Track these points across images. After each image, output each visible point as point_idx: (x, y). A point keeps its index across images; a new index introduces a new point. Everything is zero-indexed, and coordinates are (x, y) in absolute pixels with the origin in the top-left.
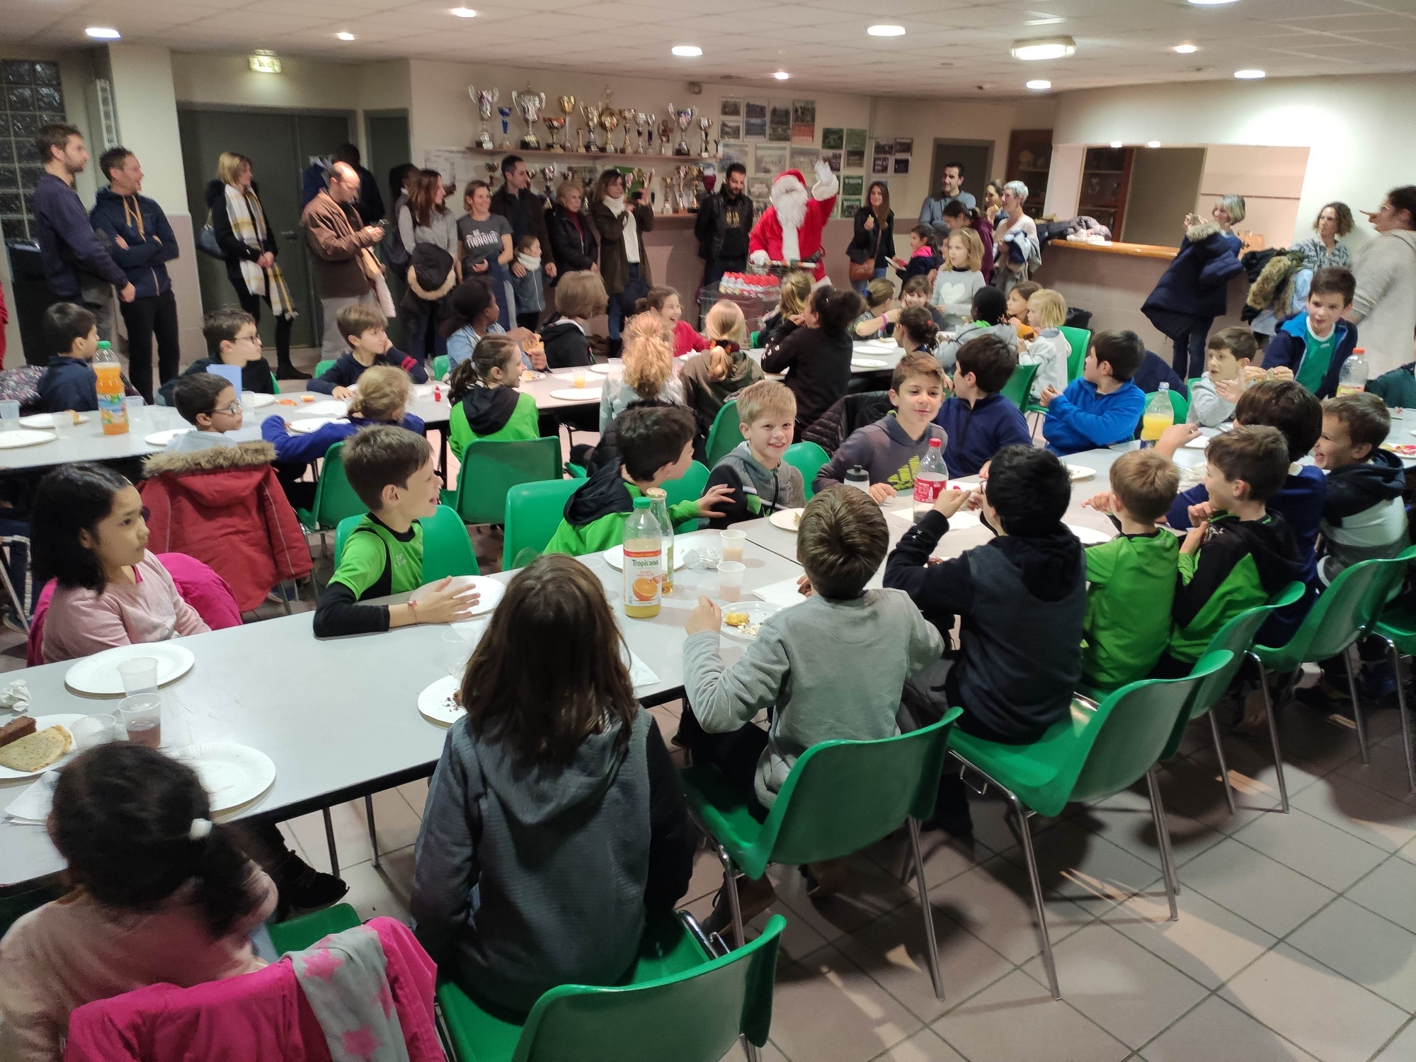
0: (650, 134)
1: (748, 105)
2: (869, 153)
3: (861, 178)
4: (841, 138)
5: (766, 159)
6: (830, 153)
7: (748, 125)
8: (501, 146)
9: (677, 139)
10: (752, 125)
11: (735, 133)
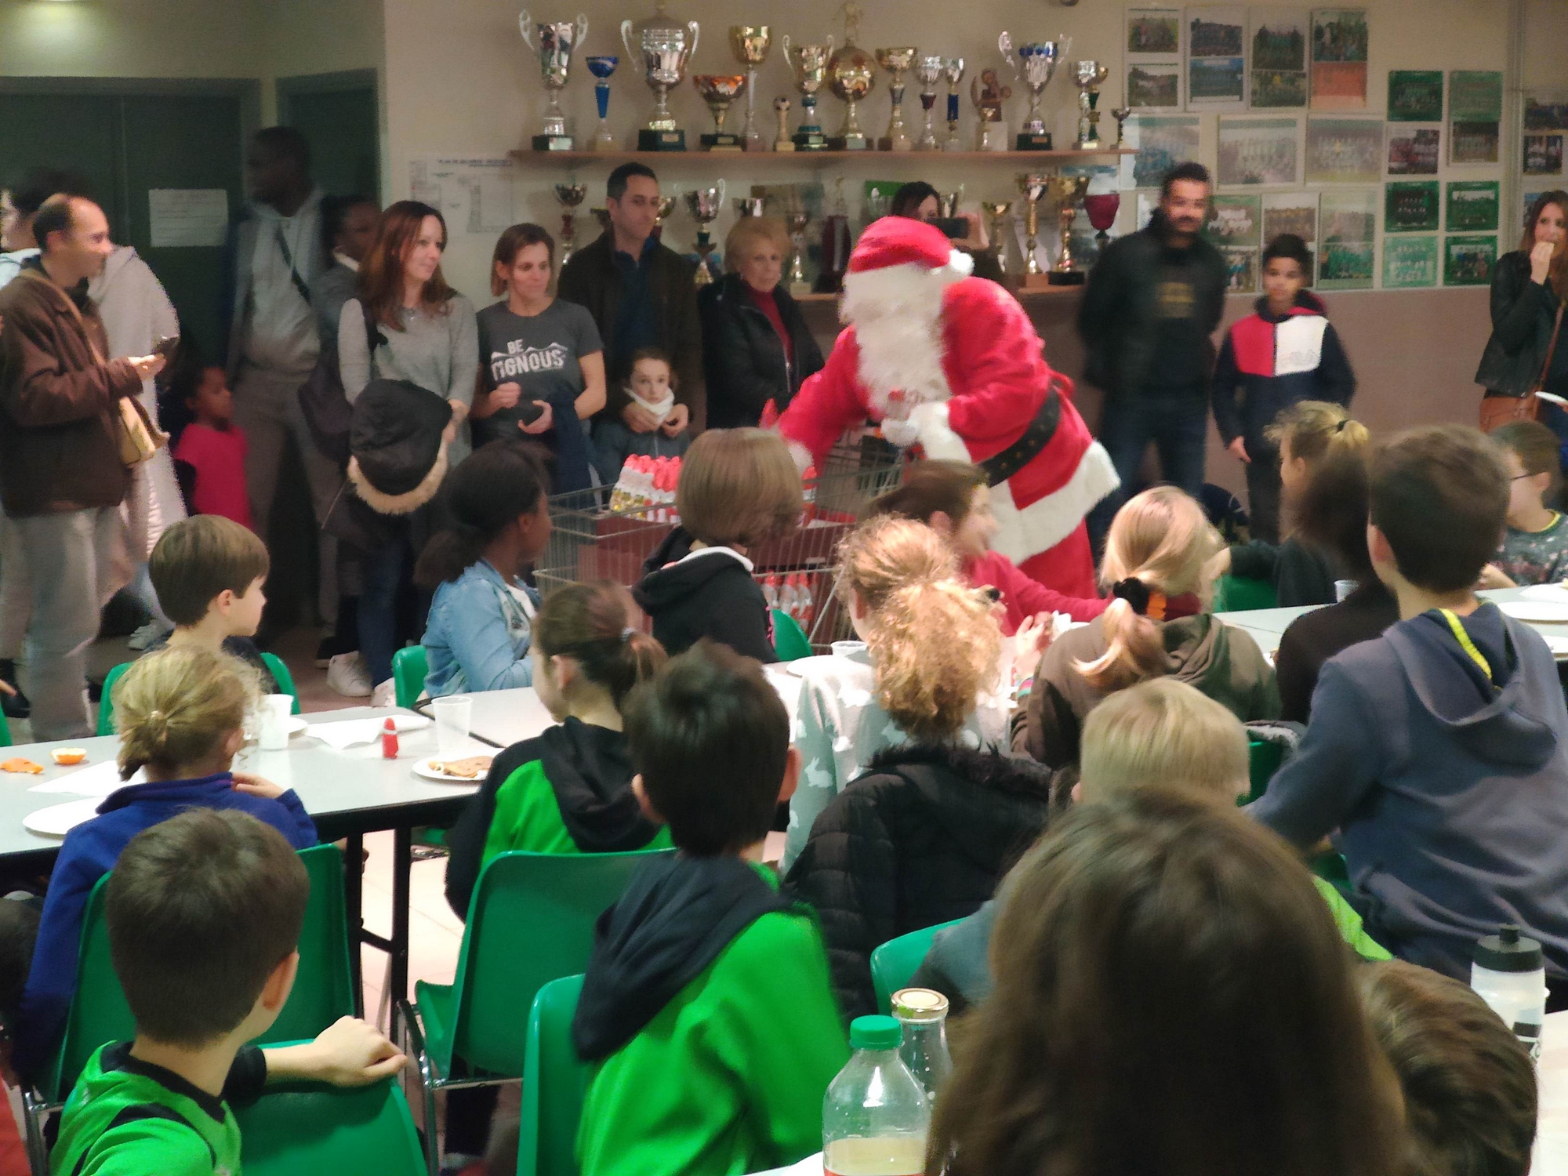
0: (953, 102)
1: (1196, 25)
2: (1511, 125)
3: (1493, 185)
4: (1437, 93)
5: (1244, 152)
6: (1409, 129)
7: (1197, 71)
8: (592, 144)
9: (1019, 113)
10: (1208, 71)
11: (1166, 91)
